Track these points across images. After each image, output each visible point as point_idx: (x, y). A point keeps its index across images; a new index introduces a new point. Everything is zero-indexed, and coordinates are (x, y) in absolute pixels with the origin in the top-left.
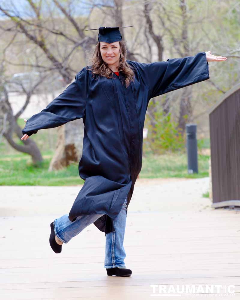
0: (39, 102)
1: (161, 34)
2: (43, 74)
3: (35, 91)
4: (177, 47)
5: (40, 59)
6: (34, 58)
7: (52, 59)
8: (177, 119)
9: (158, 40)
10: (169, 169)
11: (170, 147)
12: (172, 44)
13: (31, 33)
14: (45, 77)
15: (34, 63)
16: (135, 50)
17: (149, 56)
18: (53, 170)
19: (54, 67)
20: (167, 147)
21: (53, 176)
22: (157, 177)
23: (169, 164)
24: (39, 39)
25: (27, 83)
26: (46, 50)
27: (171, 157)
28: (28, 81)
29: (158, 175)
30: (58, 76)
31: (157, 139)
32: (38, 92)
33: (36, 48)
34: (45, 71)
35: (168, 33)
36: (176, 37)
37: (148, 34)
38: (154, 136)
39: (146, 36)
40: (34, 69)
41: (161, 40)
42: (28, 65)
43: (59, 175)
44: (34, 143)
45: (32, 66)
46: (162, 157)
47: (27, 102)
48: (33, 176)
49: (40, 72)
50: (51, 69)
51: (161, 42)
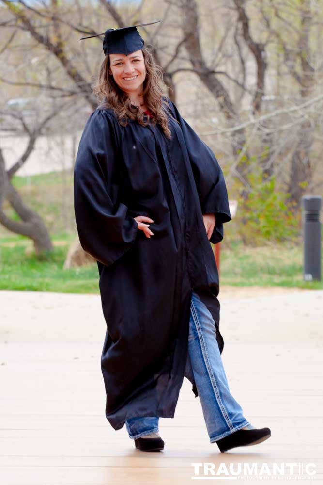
0: (50, 149)
1: (264, 41)
2: (58, 101)
3: (43, 131)
4: (290, 63)
5: (54, 75)
6: (45, 73)
7: (75, 76)
8: (286, 188)
9: (258, 50)
10: (271, 271)
11: (273, 233)
12: (282, 59)
13: (41, 32)
14: (61, 107)
15: (44, 83)
16: (217, 65)
17: (241, 76)
18: (72, 265)
19: (78, 90)
20: (268, 233)
21: (72, 276)
22: (251, 285)
23: (271, 263)
24: (54, 41)
25: (31, 116)
26: (64, 61)
27: (275, 251)
28: (33, 113)
29: (252, 280)
30: (85, 106)
31: (251, 219)
32: (50, 133)
33: (48, 56)
34: (63, 96)
35: (276, 40)
36: (288, 47)
37: (240, 39)
38: (248, 215)
39: (237, 43)
40: (45, 92)
41: (263, 50)
42: (34, 85)
43: (83, 275)
44: (39, 218)
45: (40, 86)
46: (258, 250)
47: (30, 148)
48: (38, 274)
49: (54, 97)
50: (72, 93)
51: (263, 54)
